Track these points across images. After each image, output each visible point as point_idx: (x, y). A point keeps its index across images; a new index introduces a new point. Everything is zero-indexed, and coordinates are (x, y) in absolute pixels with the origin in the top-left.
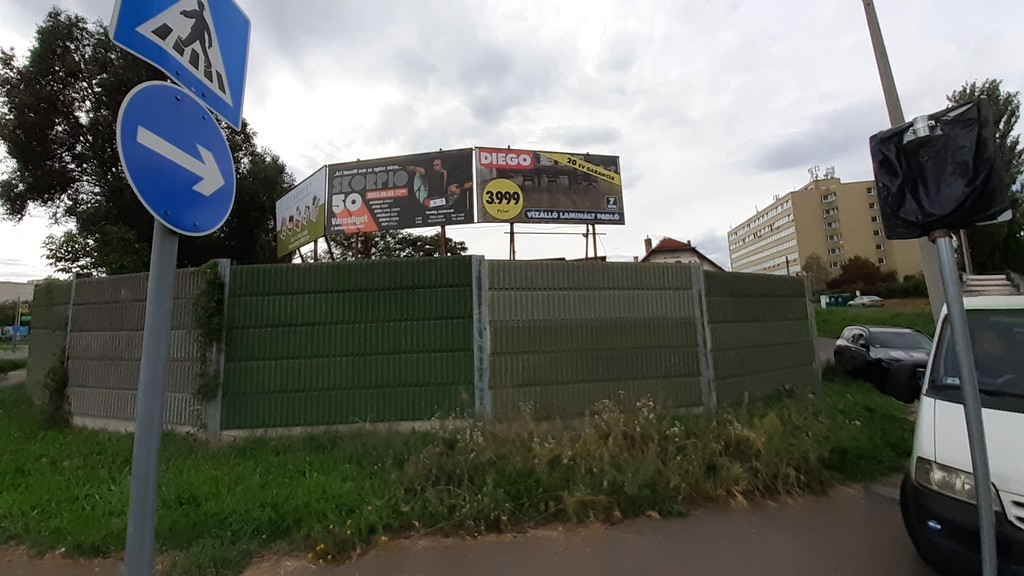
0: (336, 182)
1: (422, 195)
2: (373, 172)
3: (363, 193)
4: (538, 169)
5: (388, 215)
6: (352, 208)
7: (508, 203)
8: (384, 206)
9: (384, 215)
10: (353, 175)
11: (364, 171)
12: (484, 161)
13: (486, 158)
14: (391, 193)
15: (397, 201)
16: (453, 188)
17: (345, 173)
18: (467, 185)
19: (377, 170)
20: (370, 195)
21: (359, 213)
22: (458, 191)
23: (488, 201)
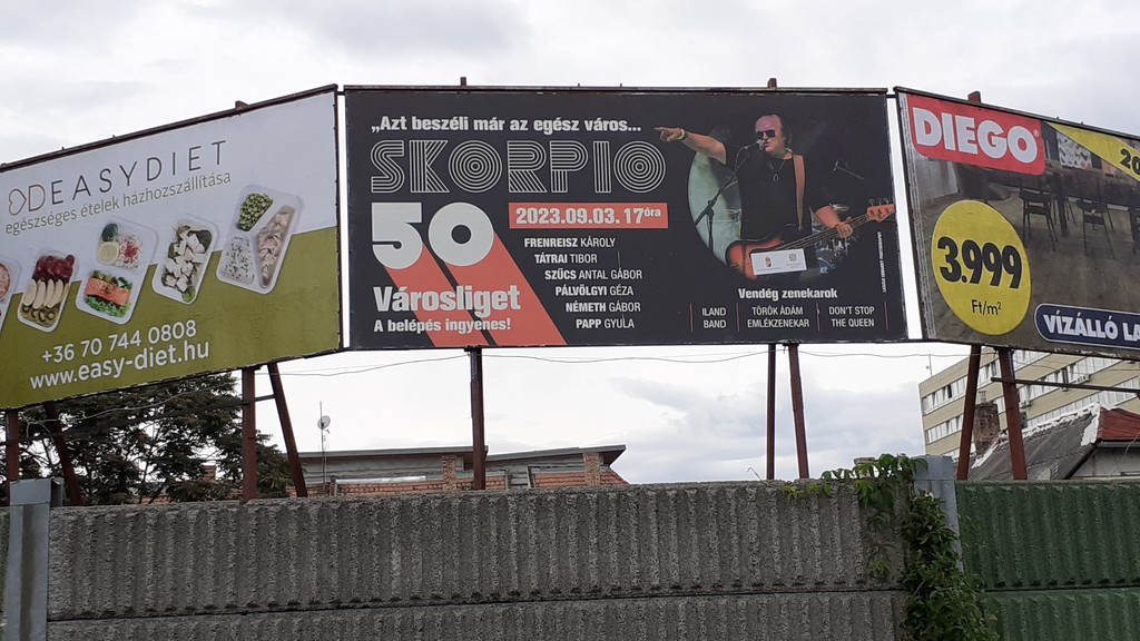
0: (381, 154)
1: (721, 232)
2: (531, 134)
3: (496, 204)
4: (1056, 174)
5: (602, 290)
6: (458, 256)
7: (995, 282)
8: (580, 258)
9: (582, 290)
10: (455, 137)
11: (496, 125)
12: (923, 139)
13: (928, 129)
14: (604, 216)
15: (628, 244)
16: (828, 216)
17: (419, 124)
18: (875, 213)
19: (548, 127)
20: (525, 216)
21: (481, 277)
22: (846, 229)
23: (944, 270)
